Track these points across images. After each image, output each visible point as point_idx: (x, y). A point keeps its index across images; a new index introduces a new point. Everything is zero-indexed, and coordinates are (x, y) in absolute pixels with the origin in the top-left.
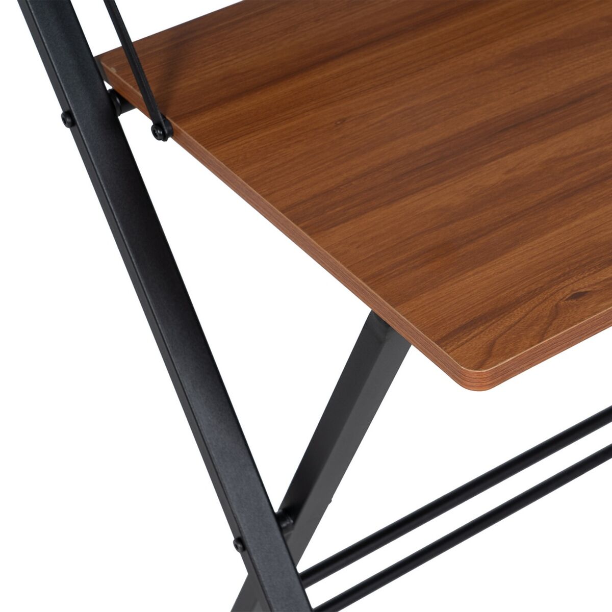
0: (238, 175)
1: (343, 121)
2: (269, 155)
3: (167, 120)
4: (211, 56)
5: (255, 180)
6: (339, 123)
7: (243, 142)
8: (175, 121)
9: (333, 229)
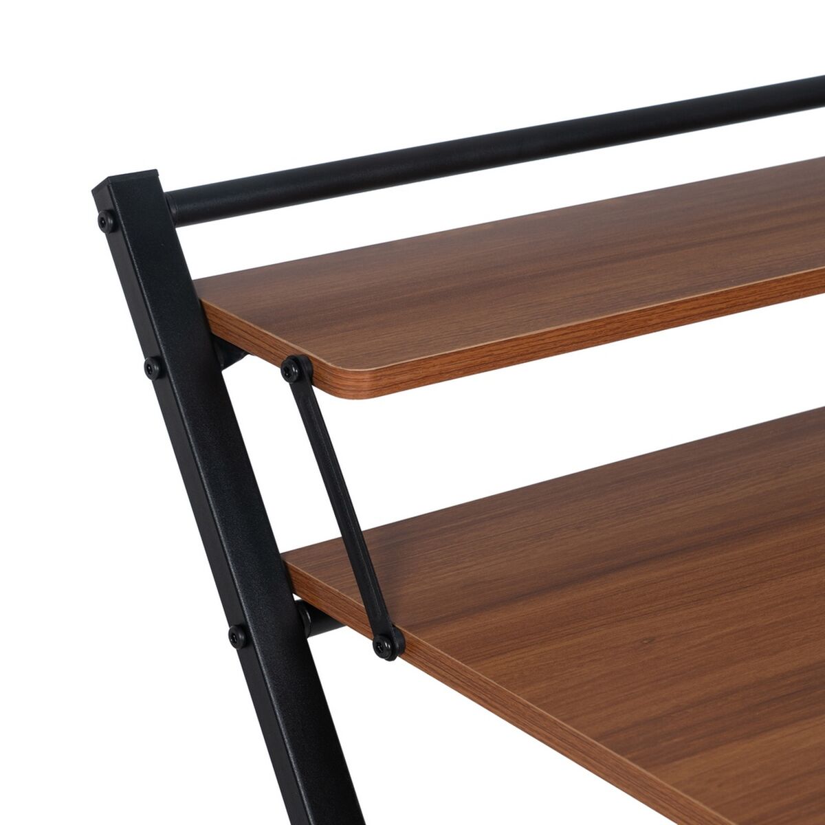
0: (519, 695)
1: (652, 640)
2: (556, 674)
3: (398, 629)
4: (439, 561)
5: (545, 702)
6: (645, 642)
7: (514, 658)
8: (410, 631)
9: (677, 763)
